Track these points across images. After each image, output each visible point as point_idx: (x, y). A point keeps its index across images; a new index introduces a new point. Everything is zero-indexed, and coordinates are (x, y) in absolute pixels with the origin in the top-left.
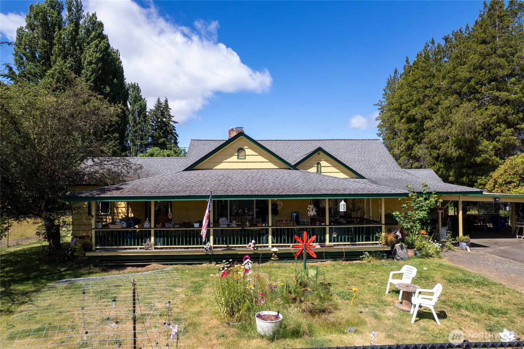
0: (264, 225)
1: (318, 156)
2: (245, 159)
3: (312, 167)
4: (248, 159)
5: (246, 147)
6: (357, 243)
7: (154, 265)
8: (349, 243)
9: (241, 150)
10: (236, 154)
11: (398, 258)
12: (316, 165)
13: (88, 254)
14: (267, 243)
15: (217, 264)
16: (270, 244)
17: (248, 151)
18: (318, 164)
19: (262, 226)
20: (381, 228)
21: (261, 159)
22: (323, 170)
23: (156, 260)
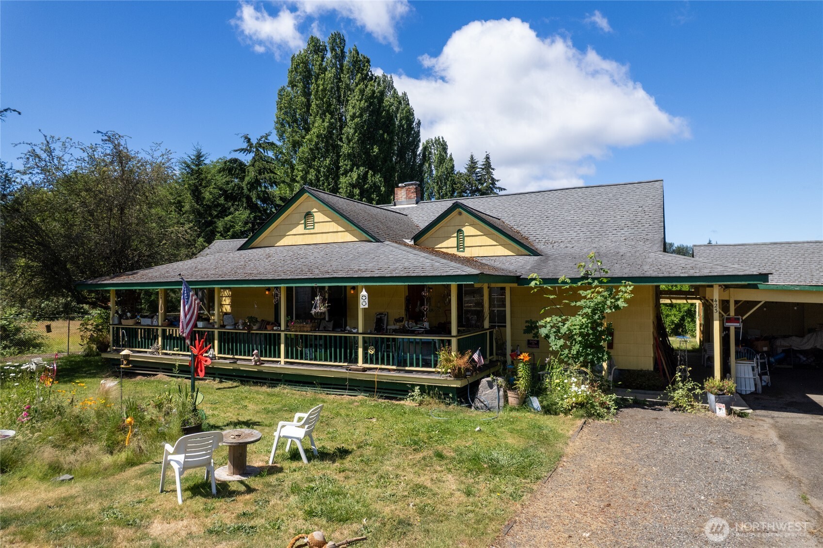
0: (275, 328)
1: (459, 217)
2: (314, 228)
3: (449, 237)
4: (318, 228)
5: (315, 210)
6: (407, 368)
7: (161, 376)
8: (394, 367)
9: (308, 215)
10: (303, 222)
11: (479, 405)
12: (455, 235)
13: (104, 355)
14: (279, 357)
15: (221, 382)
16: (282, 359)
17: (318, 216)
18: (460, 231)
19: (273, 330)
20: (449, 342)
21: (334, 227)
22: (468, 242)
23: (163, 369)
